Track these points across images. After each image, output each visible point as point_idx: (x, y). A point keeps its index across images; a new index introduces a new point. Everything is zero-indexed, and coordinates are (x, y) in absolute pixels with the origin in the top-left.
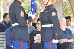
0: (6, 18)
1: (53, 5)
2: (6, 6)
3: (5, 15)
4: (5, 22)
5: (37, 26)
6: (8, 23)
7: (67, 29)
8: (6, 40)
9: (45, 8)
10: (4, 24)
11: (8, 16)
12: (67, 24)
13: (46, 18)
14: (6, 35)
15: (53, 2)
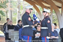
0: (19, 23)
1: (49, 16)
2: (19, 16)
3: (19, 21)
4: (19, 25)
6: (20, 26)
7: (55, 30)
8: (19, 36)
10: (18, 26)
11: (21, 21)
13: (44, 24)
14: (19, 32)
15: (49, 14)
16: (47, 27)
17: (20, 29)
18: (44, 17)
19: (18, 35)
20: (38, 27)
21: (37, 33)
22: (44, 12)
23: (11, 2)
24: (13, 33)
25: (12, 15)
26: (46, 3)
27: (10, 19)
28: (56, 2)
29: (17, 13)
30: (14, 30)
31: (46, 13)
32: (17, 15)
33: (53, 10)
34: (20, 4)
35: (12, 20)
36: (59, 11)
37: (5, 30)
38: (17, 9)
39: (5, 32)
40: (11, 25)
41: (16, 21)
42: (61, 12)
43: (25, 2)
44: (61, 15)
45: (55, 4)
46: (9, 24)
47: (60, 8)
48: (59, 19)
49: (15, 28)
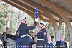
5: (35, 39)
9: (41, 30)
10: (16, 36)
12: (52, 40)
16: (43, 39)
17: (18, 39)
18: (41, 29)
19: (16, 44)
20: (36, 38)
21: (34, 44)
22: (41, 24)
23: (12, 12)
24: (11, 42)
25: (12, 25)
26: (45, 16)
27: (9, 29)
28: (54, 16)
29: (16, 23)
30: (12, 39)
31: (43, 25)
32: (17, 25)
33: (52, 24)
34: (20, 15)
35: (11, 30)
36: (57, 25)
37: (3, 39)
38: (17, 19)
39: (3, 41)
40: (10, 34)
41: (15, 31)
42: (58, 26)
43: (25, 13)
44: (58, 29)
45: (54, 18)
46: (8, 33)
47: (58, 22)
48: (57, 32)
49: (13, 37)
